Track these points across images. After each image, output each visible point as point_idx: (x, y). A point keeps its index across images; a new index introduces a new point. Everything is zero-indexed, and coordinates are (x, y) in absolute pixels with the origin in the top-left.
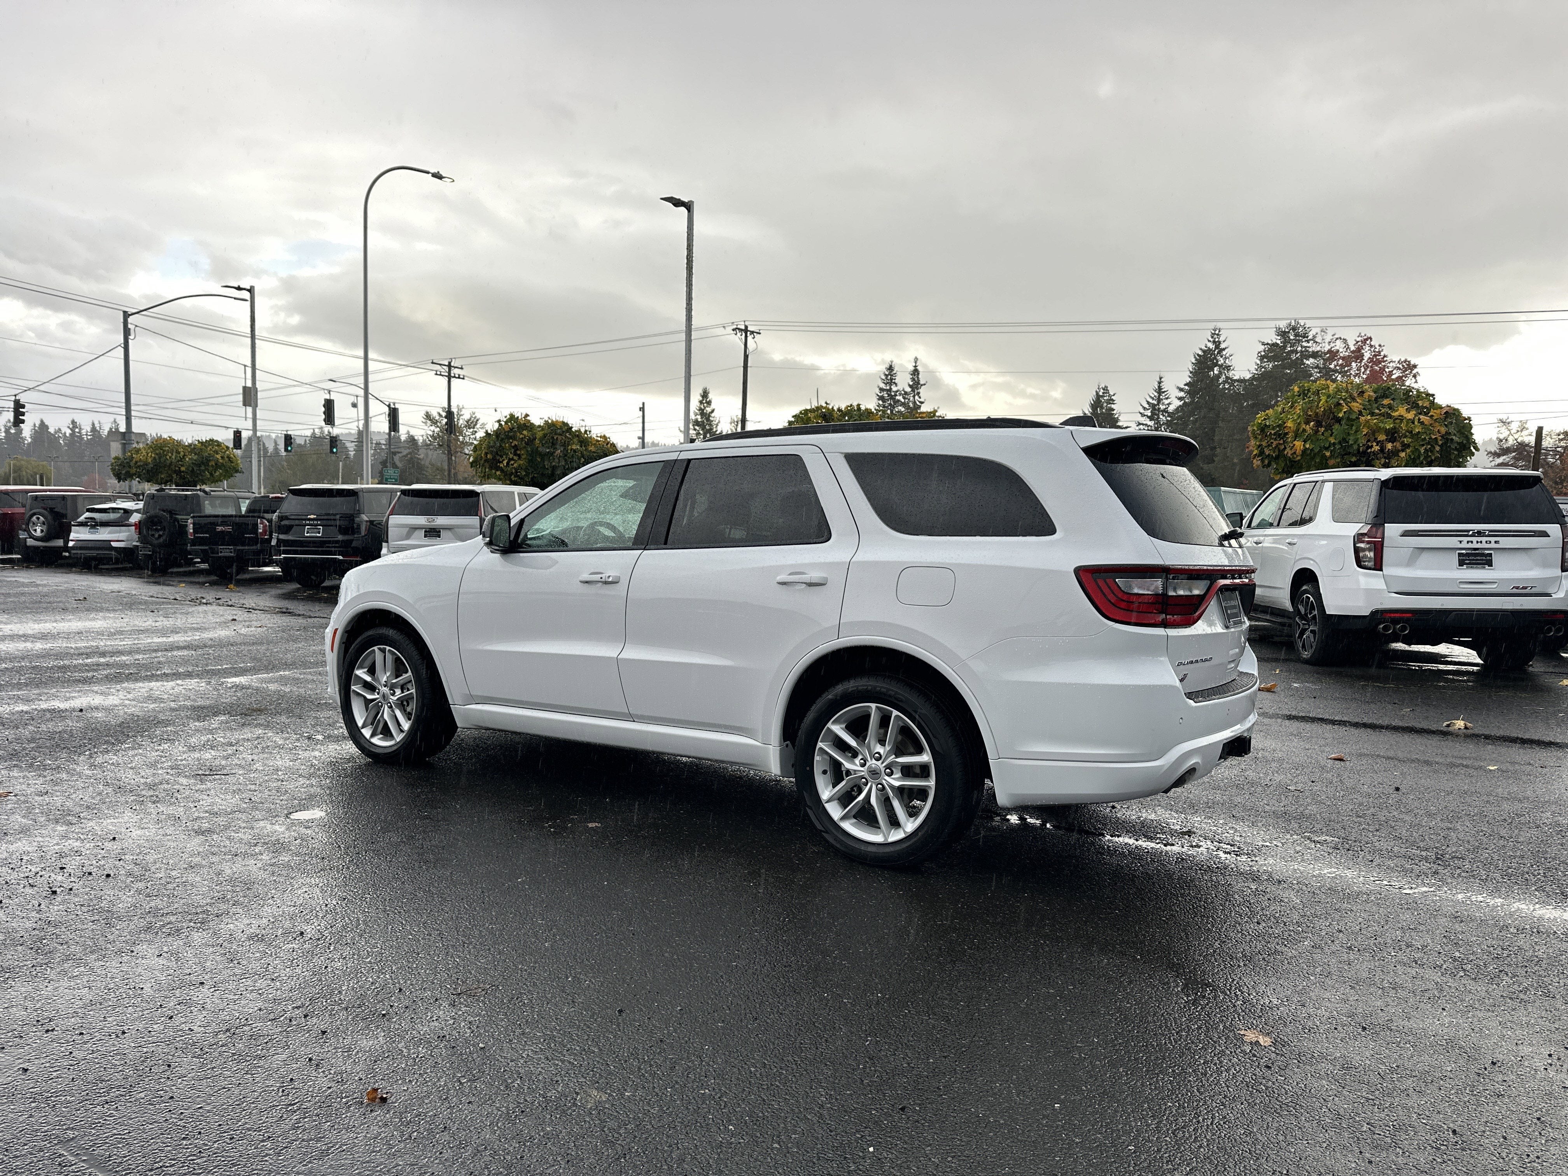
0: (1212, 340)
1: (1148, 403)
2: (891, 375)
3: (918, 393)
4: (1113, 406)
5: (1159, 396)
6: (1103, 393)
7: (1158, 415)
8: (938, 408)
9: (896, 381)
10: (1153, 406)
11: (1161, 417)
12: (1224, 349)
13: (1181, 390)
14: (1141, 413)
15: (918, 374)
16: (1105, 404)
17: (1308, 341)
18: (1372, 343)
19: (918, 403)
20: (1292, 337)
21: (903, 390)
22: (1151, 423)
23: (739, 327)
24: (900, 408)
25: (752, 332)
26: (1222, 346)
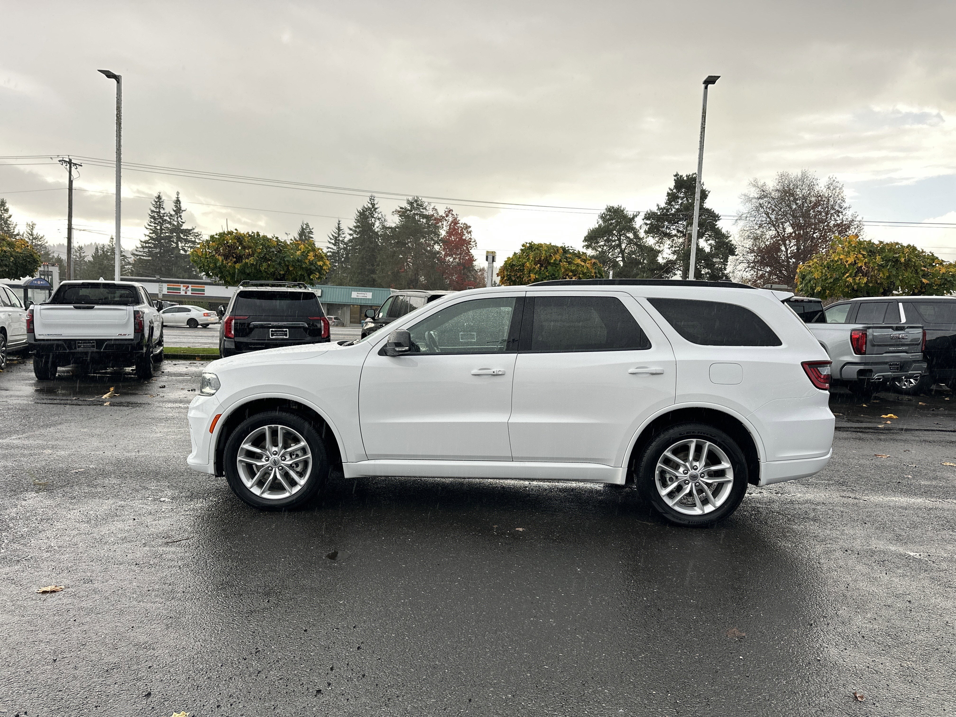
0: (370, 202)
1: (333, 235)
2: (159, 202)
3: (180, 216)
4: (311, 236)
5: (339, 232)
6: (306, 227)
7: (339, 243)
8: (196, 227)
9: (164, 207)
10: (336, 238)
11: (340, 244)
12: (377, 208)
13: (351, 229)
14: (329, 242)
15: (180, 203)
16: (307, 234)
17: (423, 209)
18: (453, 213)
19: (180, 223)
20: (415, 206)
21: (169, 213)
22: (335, 248)
23: (64, 159)
24: (167, 225)
25: (76, 164)
26: (376, 206)
